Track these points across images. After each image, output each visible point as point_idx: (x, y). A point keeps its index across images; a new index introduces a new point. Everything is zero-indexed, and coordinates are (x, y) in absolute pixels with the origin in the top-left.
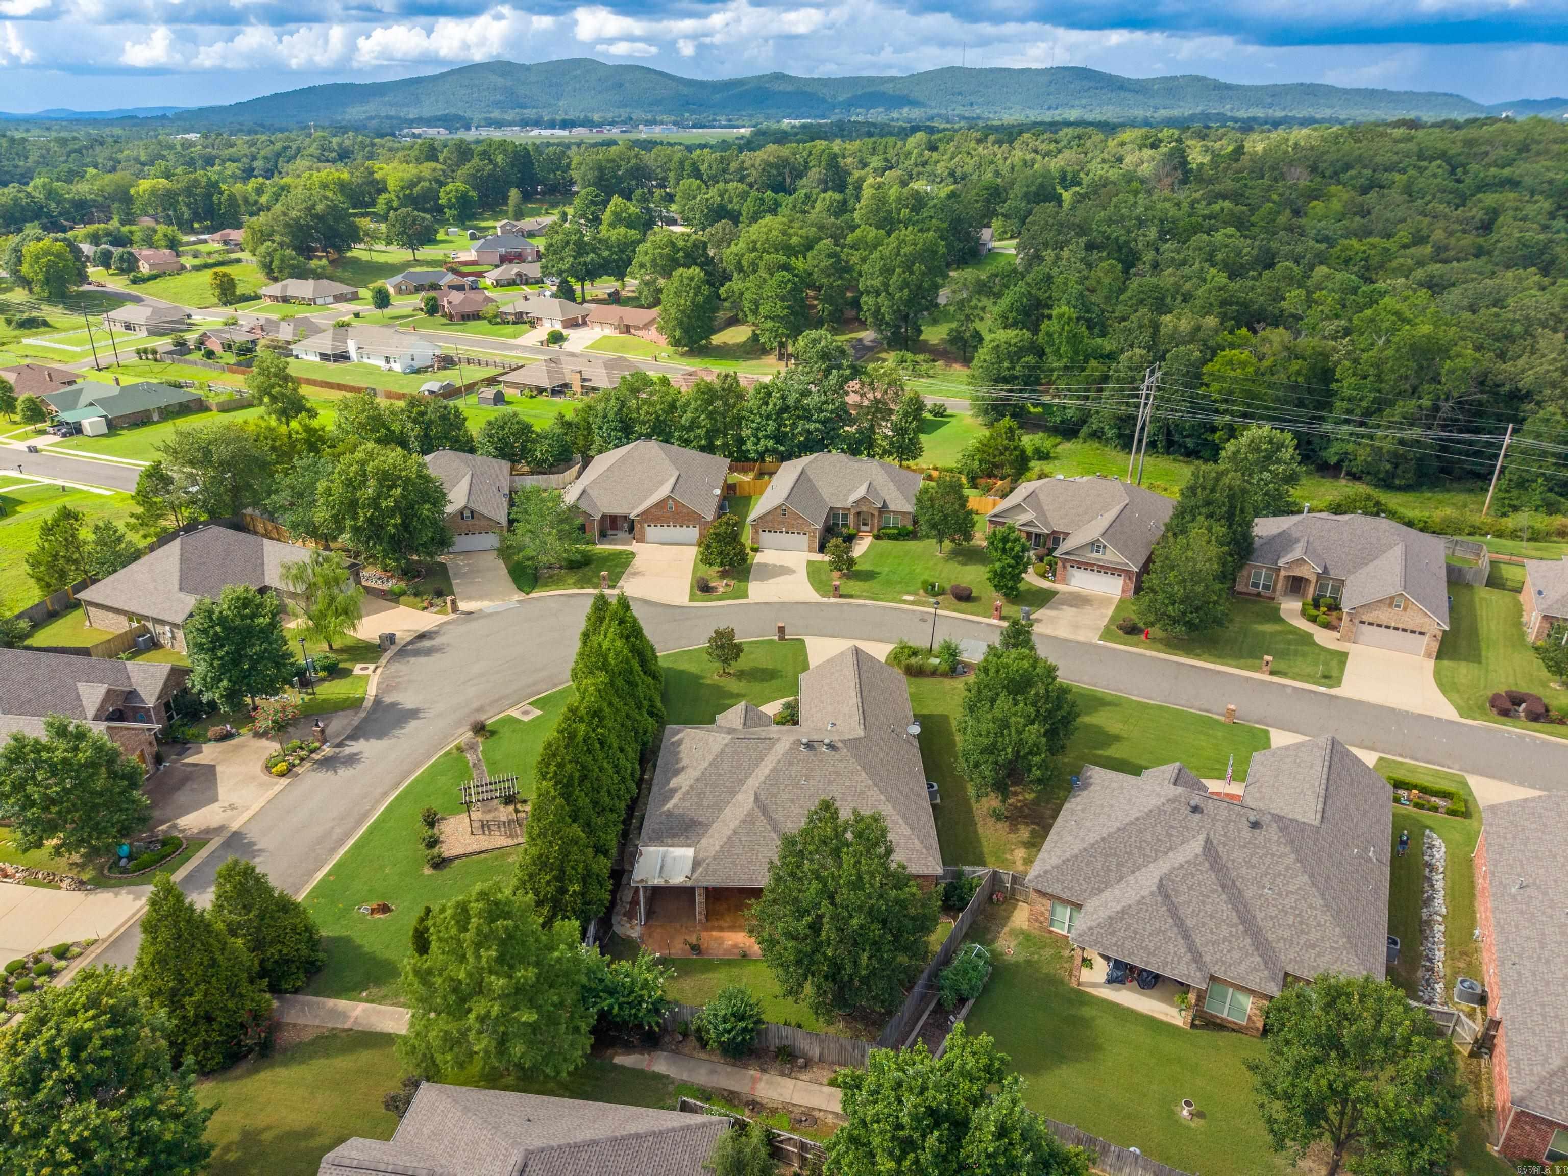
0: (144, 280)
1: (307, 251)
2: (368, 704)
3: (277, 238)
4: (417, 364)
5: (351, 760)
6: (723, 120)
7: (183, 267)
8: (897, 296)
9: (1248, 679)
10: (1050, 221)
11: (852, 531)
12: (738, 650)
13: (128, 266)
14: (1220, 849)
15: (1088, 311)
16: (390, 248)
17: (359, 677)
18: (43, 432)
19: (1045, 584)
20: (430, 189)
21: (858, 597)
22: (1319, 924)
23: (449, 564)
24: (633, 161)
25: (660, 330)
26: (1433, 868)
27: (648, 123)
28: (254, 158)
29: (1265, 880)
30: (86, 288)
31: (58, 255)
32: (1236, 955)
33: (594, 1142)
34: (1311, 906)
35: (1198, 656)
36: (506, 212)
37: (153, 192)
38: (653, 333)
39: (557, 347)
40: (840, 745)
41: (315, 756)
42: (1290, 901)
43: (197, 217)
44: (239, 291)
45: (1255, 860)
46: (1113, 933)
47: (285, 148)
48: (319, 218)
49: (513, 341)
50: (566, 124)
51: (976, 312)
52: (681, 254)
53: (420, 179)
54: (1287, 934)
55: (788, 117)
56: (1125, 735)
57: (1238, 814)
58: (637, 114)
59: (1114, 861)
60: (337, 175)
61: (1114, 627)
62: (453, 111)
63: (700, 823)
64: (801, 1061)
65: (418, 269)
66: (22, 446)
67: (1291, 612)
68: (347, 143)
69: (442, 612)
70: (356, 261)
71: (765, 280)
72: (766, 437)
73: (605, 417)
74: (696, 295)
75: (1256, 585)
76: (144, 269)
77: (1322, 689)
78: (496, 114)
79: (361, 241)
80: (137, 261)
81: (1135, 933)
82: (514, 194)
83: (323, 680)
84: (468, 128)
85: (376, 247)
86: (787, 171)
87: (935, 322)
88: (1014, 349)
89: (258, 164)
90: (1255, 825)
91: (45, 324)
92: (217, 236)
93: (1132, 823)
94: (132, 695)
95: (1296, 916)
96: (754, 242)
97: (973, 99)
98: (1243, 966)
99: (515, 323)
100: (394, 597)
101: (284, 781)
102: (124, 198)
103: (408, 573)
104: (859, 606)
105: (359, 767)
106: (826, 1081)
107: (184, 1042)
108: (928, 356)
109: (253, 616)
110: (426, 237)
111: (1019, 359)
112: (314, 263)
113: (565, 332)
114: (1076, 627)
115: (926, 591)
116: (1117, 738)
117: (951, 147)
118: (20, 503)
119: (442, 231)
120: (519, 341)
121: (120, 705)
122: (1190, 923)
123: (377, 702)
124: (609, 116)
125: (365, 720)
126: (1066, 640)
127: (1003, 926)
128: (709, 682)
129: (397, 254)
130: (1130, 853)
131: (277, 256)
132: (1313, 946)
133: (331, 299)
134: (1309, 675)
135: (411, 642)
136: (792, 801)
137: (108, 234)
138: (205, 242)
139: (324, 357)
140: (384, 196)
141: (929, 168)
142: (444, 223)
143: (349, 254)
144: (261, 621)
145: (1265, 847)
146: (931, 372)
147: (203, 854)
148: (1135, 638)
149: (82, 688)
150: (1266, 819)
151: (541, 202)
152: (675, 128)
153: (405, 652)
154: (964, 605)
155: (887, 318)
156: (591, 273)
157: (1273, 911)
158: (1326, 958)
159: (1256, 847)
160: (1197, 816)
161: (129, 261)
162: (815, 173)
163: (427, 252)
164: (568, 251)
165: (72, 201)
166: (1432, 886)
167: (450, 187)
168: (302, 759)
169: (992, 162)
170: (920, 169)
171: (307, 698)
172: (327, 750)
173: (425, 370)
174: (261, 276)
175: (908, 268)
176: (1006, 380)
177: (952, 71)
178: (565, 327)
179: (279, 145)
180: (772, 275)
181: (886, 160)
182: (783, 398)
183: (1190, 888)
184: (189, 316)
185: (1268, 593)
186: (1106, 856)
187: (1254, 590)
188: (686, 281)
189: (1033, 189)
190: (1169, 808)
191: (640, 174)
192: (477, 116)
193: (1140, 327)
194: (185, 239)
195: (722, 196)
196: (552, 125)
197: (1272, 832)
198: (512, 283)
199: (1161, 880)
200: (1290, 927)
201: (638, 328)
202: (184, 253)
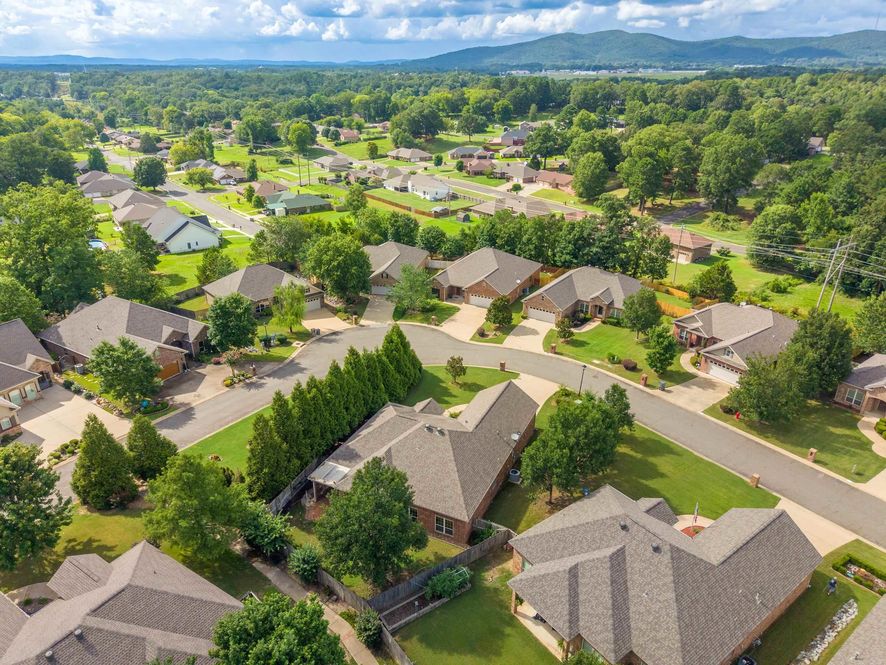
0: (340, 145)
1: (416, 134)
2: (287, 361)
3: (403, 127)
4: (438, 197)
5: (261, 386)
6: (694, 65)
7: (360, 139)
8: (721, 177)
9: (794, 461)
10: (858, 134)
11: (588, 316)
12: (463, 370)
13: (336, 137)
14: (628, 558)
15: (852, 197)
16: (459, 134)
17: (293, 347)
18: (260, 213)
19: (692, 370)
20: (490, 104)
21: (566, 355)
22: (668, 629)
23: (371, 300)
24: (607, 90)
25: (574, 187)
26: (833, 626)
27: (645, 67)
28: (420, 85)
29: (647, 587)
30: (315, 146)
31: (304, 131)
32: (599, 628)
33: (167, 593)
34: (668, 615)
35: (766, 438)
36: (527, 117)
37: (360, 102)
38: (569, 189)
39: (515, 193)
40: (446, 433)
41: (248, 381)
42: (657, 607)
43: (378, 114)
44: (379, 153)
45: (646, 572)
46: (531, 588)
47: (436, 81)
48: (425, 117)
49: (494, 188)
50: (596, 68)
51: (777, 191)
52: (597, 144)
53: (486, 98)
54: (644, 627)
55: (739, 63)
56: (669, 474)
57: (650, 539)
58: (642, 62)
59: (562, 545)
60: (446, 95)
61: (719, 406)
62: (536, 61)
63: (360, 456)
64: (335, 597)
65: (470, 146)
66: (248, 217)
67: (868, 425)
68: (466, 78)
69: (351, 323)
70: (440, 140)
71: (636, 162)
72: (567, 254)
73: (482, 232)
74: (595, 168)
75: (850, 400)
76: (342, 139)
77: (849, 482)
78: (559, 63)
79: (446, 130)
80: (340, 135)
81: (544, 591)
82: (533, 107)
83: (277, 346)
84: (541, 71)
85: (451, 133)
86: (702, 97)
87: (748, 196)
88: (777, 217)
89: (422, 89)
90: (657, 549)
91: (292, 163)
92: (381, 125)
93: (583, 525)
94: (186, 335)
95: (656, 618)
96: (641, 139)
97: (878, 51)
98: (601, 636)
99: (500, 178)
100: (335, 312)
101: (227, 389)
102: (348, 104)
103: (349, 301)
104: (564, 361)
105: (261, 390)
106: (339, 612)
107: (89, 492)
108: (737, 217)
109: (237, 307)
110: (481, 129)
111: (780, 224)
112: (417, 141)
113: (522, 185)
114: (693, 401)
115: (609, 360)
116: (662, 475)
117: (828, 84)
118: (230, 243)
119: (491, 126)
120: (498, 189)
121: (180, 339)
122: (582, 597)
123: (292, 361)
124: (624, 63)
125: (280, 369)
126: (680, 408)
127: (500, 564)
128: (444, 385)
129: (462, 138)
130: (573, 543)
131: (400, 136)
132: (657, 641)
133: (418, 160)
134: (844, 470)
135: (327, 335)
136: (407, 457)
137: (335, 121)
138: (376, 127)
139: (396, 189)
140: (467, 106)
141: (806, 97)
142: (494, 122)
143: (437, 136)
144: (239, 311)
145: (656, 566)
146: (735, 228)
147: (173, 414)
148: (729, 416)
149: (165, 327)
150: (666, 548)
151: (550, 112)
152: (661, 70)
153: (322, 339)
154: (628, 372)
155: (713, 190)
156: (549, 153)
157: (642, 609)
158: (662, 652)
159: (651, 564)
160: (624, 532)
161: (336, 135)
162: (721, 99)
163: (477, 137)
164: (539, 140)
165: (327, 105)
166: (823, 638)
167: (500, 102)
168: (240, 381)
169: (855, 94)
170: (800, 97)
171: (265, 352)
172: (254, 379)
173: (441, 200)
174: (392, 146)
175: (732, 159)
176: (768, 238)
177: (866, 33)
178: (524, 182)
179: (433, 79)
180: (641, 159)
181: (777, 91)
182: (582, 231)
183: (592, 576)
184: (351, 164)
185: (857, 407)
186: (560, 540)
187: (848, 403)
188: (590, 160)
189: (863, 112)
190: (609, 522)
191: (610, 97)
192: (549, 63)
193: (877, 211)
194: (367, 125)
195: (652, 111)
196: (588, 69)
197: (666, 558)
198: (512, 156)
199: (578, 564)
200: (648, 623)
201: (562, 185)
202: (363, 132)
